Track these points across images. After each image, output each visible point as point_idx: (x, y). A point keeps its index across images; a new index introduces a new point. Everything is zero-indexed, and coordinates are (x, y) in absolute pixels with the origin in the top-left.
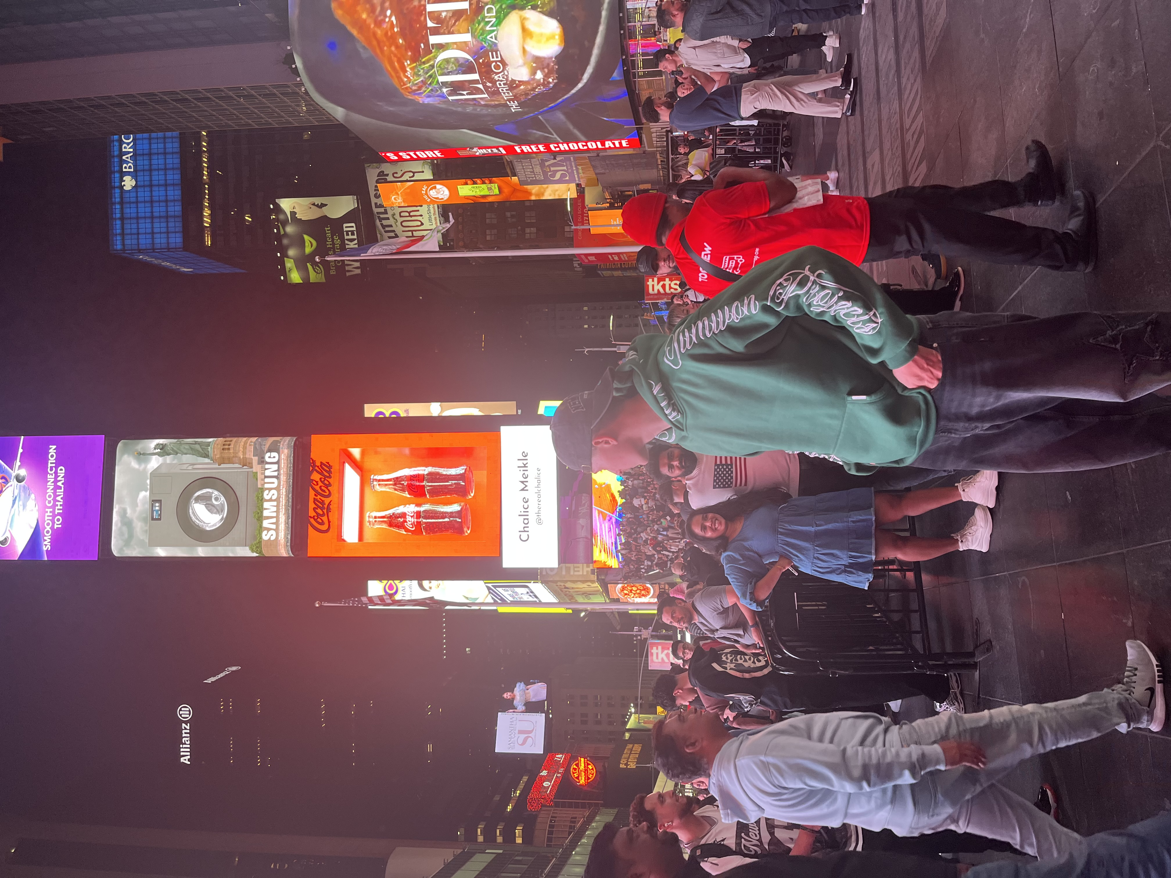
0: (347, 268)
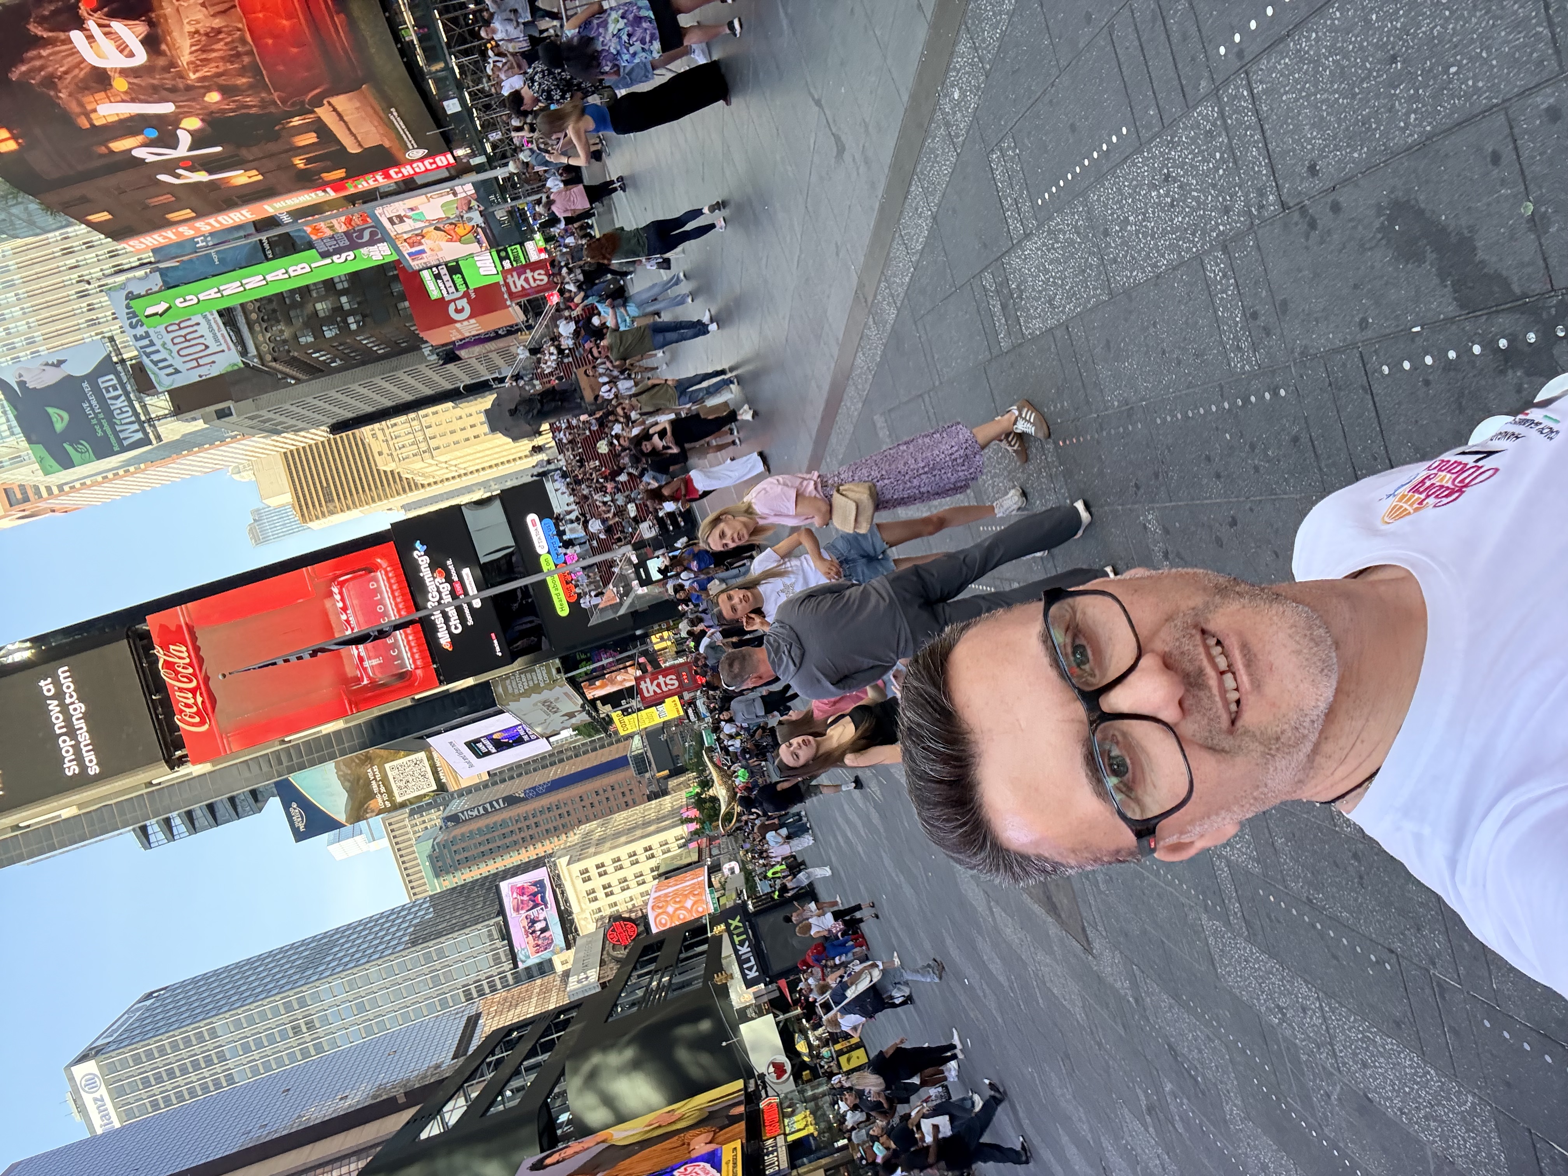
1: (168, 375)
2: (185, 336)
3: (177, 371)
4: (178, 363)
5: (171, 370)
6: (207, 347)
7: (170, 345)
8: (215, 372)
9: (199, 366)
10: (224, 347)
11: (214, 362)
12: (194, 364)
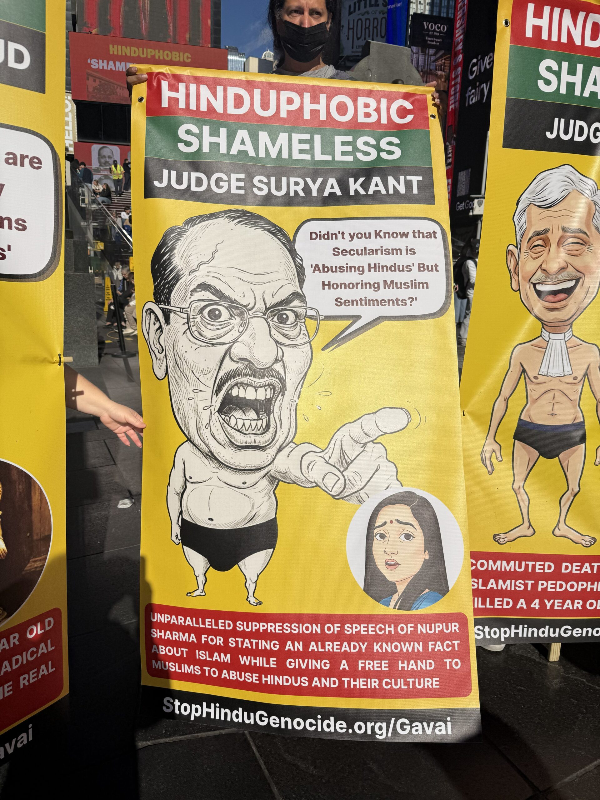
1: (350, 7)
2: (368, 28)
3: (350, 13)
4: (355, 16)
5: (352, 9)
6: (358, 39)
7: (366, 16)
8: (343, 36)
9: (349, 29)
10: (355, 49)
11: (348, 39)
12: (351, 26)
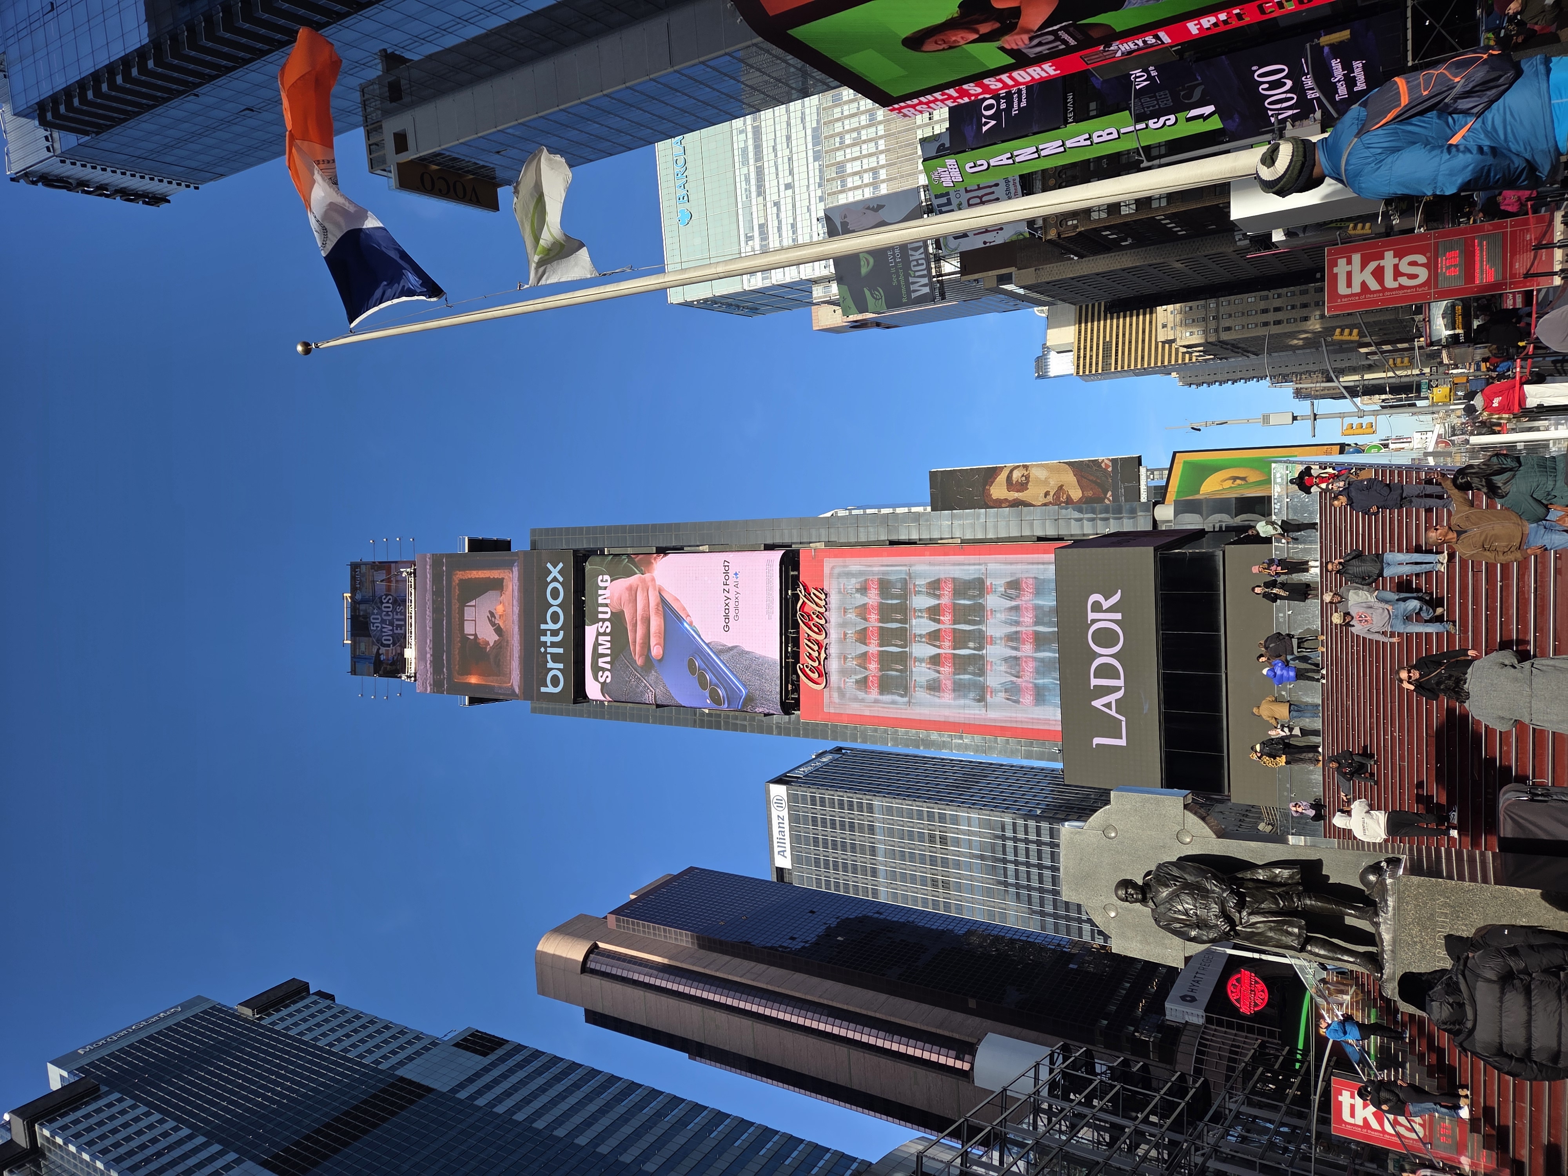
0: (912, 287)
8: (1000, 240)
